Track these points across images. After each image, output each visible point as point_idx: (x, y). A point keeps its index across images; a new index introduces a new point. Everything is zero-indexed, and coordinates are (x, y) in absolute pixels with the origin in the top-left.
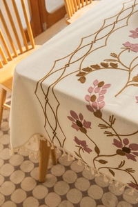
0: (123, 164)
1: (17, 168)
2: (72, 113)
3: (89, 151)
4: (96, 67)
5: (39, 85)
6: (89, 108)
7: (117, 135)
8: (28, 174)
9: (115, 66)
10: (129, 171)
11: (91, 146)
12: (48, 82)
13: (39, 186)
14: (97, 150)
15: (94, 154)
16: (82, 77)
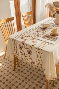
0: (29, 56)
1: (8, 67)
2: (19, 45)
3: (23, 54)
4: (26, 37)
5: (13, 39)
6: (22, 43)
7: (27, 49)
8: (11, 69)
9: (30, 37)
10: (31, 58)
12: (15, 39)
13: (13, 71)
14: (24, 54)
15: (24, 55)
16: (22, 38)
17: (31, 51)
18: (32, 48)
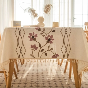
0: (49, 47)
2: (30, 34)
3: (36, 48)
7: (46, 35)
10: (51, 50)
11: (37, 45)
14: (40, 46)
17: (52, 36)
18: (54, 31)
